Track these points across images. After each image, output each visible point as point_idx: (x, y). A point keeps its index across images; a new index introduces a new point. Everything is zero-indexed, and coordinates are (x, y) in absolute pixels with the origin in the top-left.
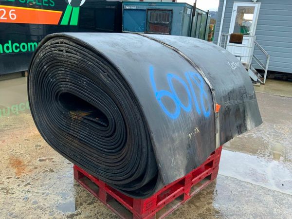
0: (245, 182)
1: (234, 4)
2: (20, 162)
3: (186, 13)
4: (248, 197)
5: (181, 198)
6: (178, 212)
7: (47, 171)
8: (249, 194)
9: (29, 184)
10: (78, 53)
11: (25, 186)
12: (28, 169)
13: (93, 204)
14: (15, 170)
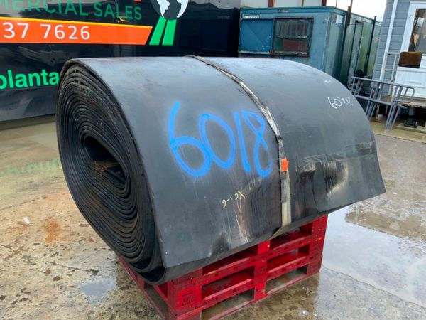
0: (364, 283)
1: (411, 5)
3: (335, 22)
7: (85, 239)
9: (57, 254)
10: (89, 85)
11: (52, 256)
12: (62, 235)
13: (128, 288)
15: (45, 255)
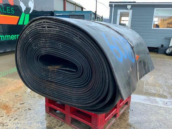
0: (147, 104)
1: (118, 11)
2: (7, 106)
3: (92, 17)
4: (150, 112)
5: (115, 116)
6: (115, 125)
7: (27, 110)
8: (151, 110)
9: (17, 118)
10: (57, 27)
11: (14, 120)
12: (13, 110)
13: (62, 126)
14: (5, 111)
15: (10, 120)
